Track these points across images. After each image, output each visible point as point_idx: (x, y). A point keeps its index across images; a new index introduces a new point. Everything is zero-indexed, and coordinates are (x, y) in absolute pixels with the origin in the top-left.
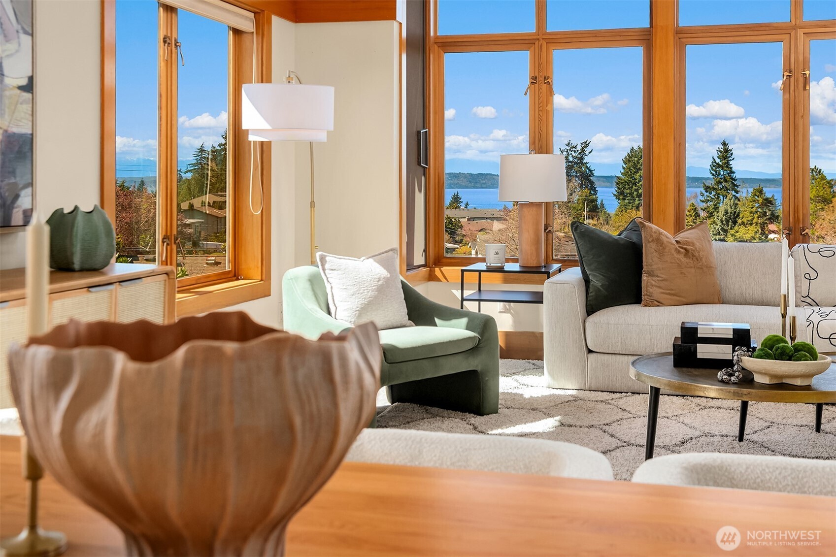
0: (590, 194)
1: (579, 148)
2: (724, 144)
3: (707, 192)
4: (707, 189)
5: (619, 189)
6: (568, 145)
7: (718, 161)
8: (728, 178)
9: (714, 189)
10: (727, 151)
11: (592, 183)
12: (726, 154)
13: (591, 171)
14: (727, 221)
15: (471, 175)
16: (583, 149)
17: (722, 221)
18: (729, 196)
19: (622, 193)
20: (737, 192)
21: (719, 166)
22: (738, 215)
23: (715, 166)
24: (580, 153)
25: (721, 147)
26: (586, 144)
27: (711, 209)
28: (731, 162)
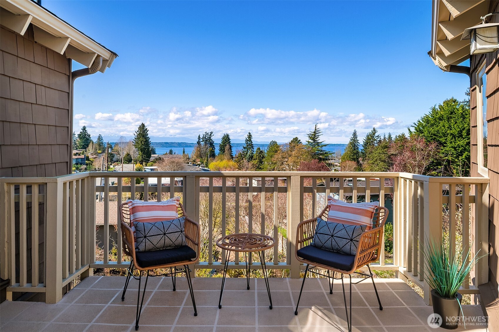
0: (213, 149)
1: (209, 134)
2: (249, 133)
3: (244, 149)
4: (244, 148)
5: (220, 148)
6: (206, 133)
7: (247, 139)
8: (251, 144)
9: (246, 148)
10: (250, 135)
11: (214, 146)
12: (250, 136)
13: (213, 142)
14: (250, 159)
15: (179, 143)
16: (210, 134)
17: (248, 158)
18: (251, 150)
19: (221, 149)
20: (253, 149)
21: (248, 140)
22: (253, 157)
23: (247, 140)
24: (210, 136)
25: (248, 134)
26: (212, 133)
27: (245, 155)
28: (251, 139)
